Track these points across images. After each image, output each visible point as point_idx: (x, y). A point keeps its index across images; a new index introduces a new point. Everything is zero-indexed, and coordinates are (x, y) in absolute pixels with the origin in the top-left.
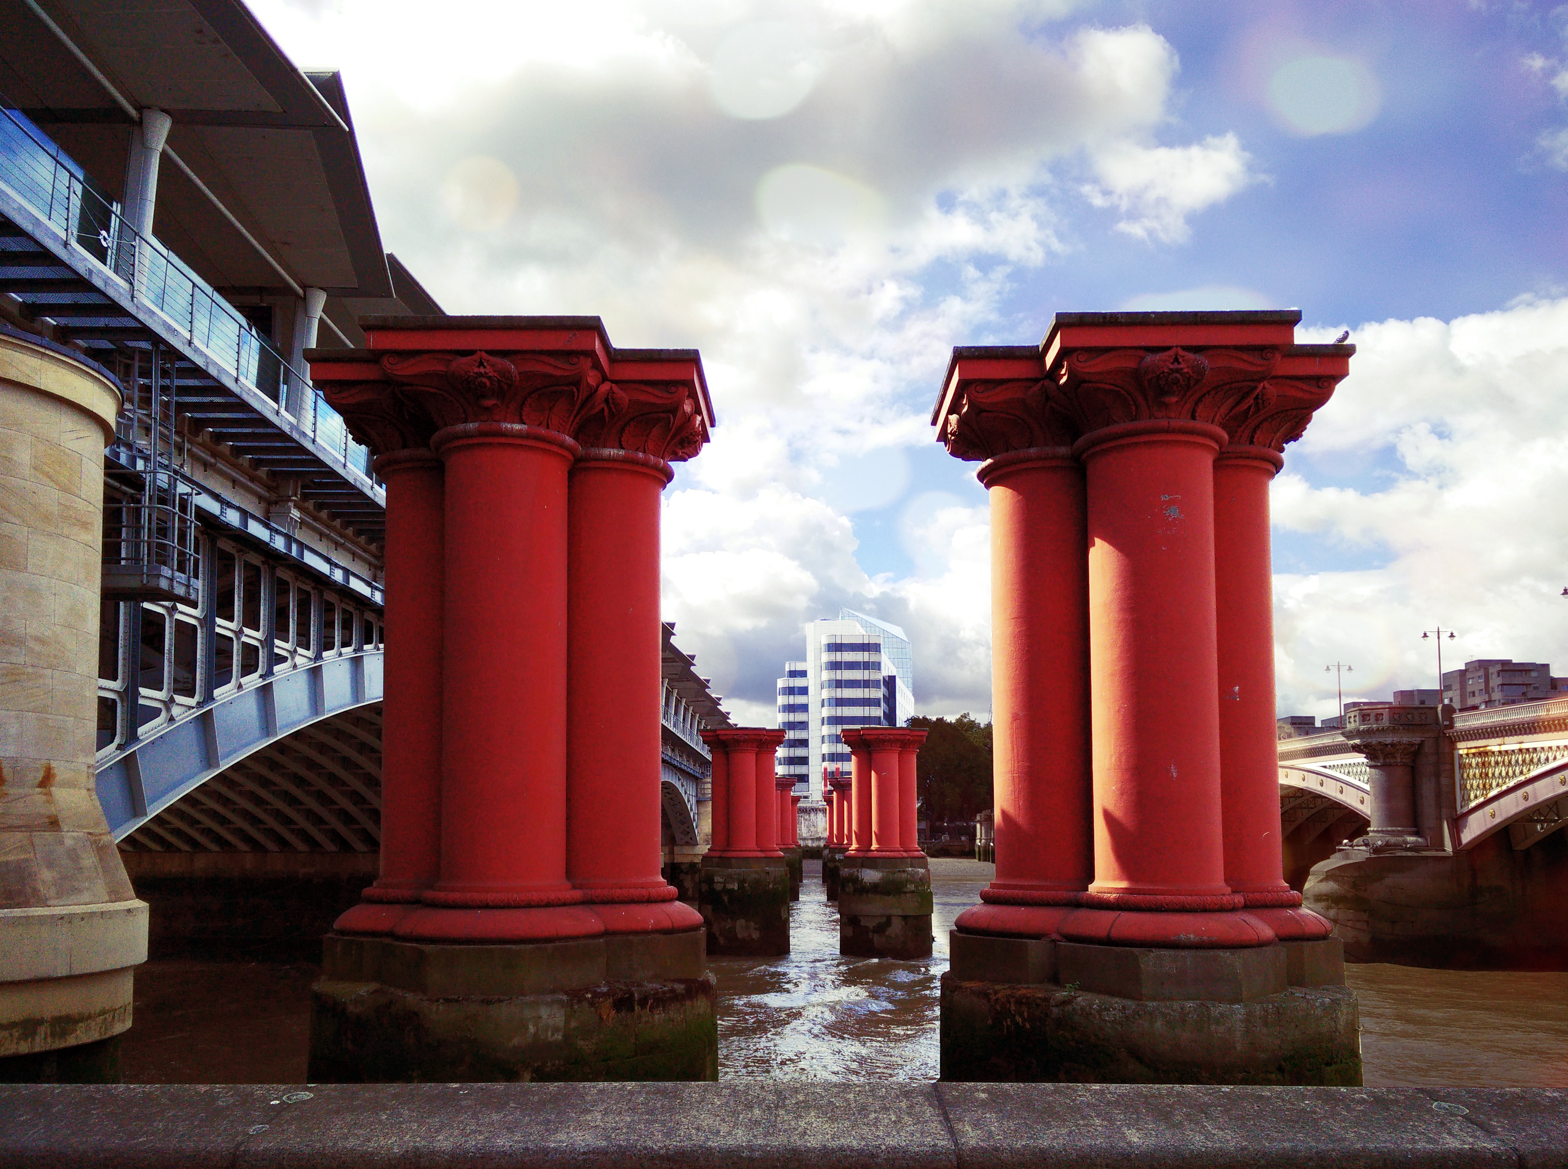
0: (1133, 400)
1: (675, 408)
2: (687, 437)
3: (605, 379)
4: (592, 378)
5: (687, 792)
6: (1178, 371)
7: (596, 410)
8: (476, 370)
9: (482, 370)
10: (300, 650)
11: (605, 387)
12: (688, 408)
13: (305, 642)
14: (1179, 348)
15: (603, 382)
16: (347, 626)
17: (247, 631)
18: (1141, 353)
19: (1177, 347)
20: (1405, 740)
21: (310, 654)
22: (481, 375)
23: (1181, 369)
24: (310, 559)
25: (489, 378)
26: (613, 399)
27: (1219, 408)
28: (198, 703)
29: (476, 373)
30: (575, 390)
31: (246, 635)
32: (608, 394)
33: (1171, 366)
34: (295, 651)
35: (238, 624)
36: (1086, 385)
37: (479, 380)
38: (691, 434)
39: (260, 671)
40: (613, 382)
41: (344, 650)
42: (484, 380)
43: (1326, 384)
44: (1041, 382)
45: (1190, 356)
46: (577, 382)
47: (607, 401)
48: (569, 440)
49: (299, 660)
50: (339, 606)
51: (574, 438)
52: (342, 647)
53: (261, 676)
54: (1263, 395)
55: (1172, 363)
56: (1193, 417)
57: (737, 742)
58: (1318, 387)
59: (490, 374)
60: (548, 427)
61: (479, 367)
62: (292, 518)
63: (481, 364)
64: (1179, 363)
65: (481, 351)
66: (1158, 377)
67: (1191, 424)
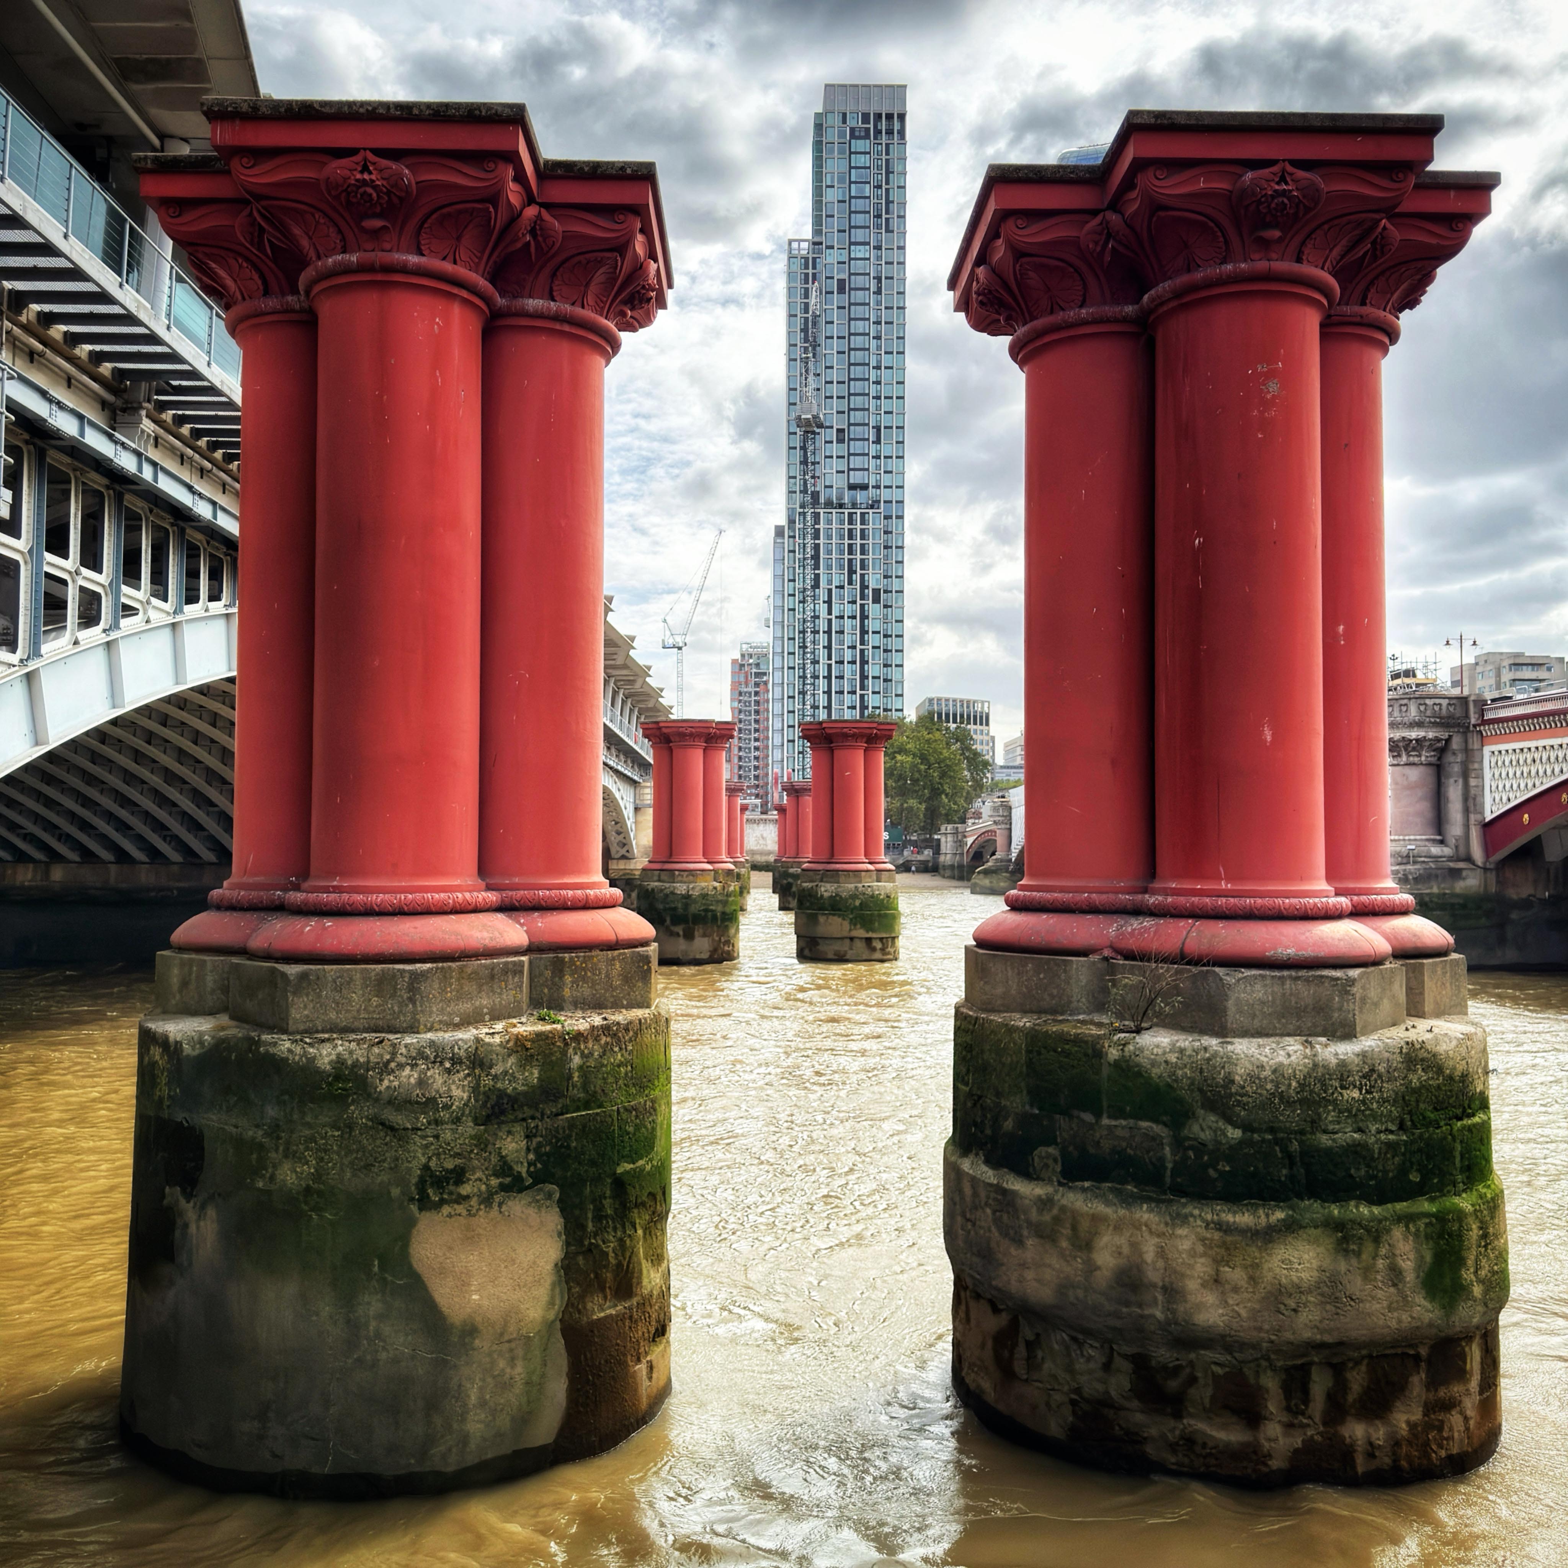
0: (1224, 236)
1: (623, 247)
2: (638, 292)
3: (530, 199)
4: (513, 193)
5: (624, 797)
6: (1284, 193)
7: (519, 245)
8: (359, 176)
9: (366, 176)
10: (155, 601)
11: (531, 212)
12: (639, 245)
13: (161, 592)
14: (1287, 163)
15: (529, 205)
16: (215, 576)
17: (85, 572)
18: (1238, 170)
19: (1284, 161)
20: (1431, 735)
21: (168, 606)
22: (364, 182)
23: (1290, 191)
24: (166, 485)
25: (375, 188)
26: (541, 229)
27: (1331, 250)
28: (21, 661)
29: (357, 180)
30: (491, 209)
31: (85, 578)
32: (535, 222)
33: (1277, 187)
34: (148, 602)
35: (75, 563)
36: (1162, 214)
37: (362, 190)
38: (644, 287)
39: (102, 625)
40: (542, 205)
41: (213, 605)
42: (370, 190)
43: (1460, 225)
44: (1102, 214)
45: (1301, 174)
46: (494, 197)
47: (533, 232)
48: (482, 283)
49: (153, 615)
50: (205, 549)
51: (491, 282)
52: (210, 600)
53: (104, 631)
54: (1383, 238)
55: (1278, 183)
56: (1299, 260)
57: (682, 736)
58: (1452, 230)
59: (378, 183)
60: (455, 263)
61: (362, 172)
62: (143, 431)
63: (365, 169)
64: (1287, 183)
65: (365, 149)
66: (1259, 202)
67: (1296, 267)
